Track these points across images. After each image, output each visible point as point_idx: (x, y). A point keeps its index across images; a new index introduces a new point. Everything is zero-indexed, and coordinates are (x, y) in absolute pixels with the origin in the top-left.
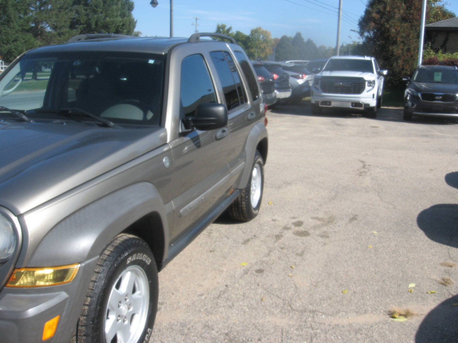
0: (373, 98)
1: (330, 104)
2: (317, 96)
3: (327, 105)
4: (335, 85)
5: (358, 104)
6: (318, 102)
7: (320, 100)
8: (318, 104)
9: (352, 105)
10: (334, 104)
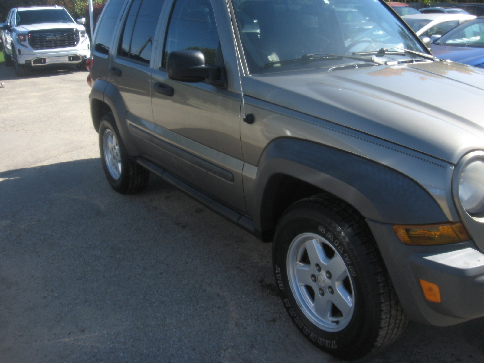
0: (88, 49)
1: (45, 62)
2: (26, 54)
3: (42, 63)
4: (47, 39)
5: (76, 58)
6: (30, 61)
7: (31, 58)
8: (31, 63)
9: (70, 60)
10: (48, 61)
